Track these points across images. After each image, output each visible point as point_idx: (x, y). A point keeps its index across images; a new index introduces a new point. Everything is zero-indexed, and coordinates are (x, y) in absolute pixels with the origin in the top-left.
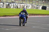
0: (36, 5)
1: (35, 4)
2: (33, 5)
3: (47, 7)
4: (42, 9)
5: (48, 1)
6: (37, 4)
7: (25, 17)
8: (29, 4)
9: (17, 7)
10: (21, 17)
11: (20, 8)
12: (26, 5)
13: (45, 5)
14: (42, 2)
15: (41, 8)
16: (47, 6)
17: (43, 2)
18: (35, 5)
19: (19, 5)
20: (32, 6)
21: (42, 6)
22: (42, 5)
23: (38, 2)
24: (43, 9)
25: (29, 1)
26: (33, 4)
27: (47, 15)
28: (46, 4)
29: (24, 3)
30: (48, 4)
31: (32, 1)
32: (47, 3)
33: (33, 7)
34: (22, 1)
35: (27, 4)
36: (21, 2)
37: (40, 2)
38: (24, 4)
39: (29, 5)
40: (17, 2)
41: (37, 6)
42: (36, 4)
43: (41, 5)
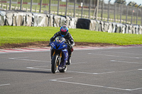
0: (59, 17)
1: (56, 13)
2: (52, 16)
3: (92, 21)
4: (77, 27)
5: (93, 3)
6: (63, 14)
7: (65, 50)
8: (40, 12)
9: (6, 23)
10: (57, 50)
11: (14, 25)
12: (30, 15)
13: (85, 16)
14: (77, 6)
15: (73, 23)
16: (91, 17)
17: (80, 7)
18: (58, 15)
19: (10, 15)
20: (49, 18)
21: (76, 19)
22: (77, 14)
23: (66, 6)
24: (81, 28)
25: (40, 4)
26: (52, 12)
27: (93, 44)
28: (89, 11)
29: (24, 9)
30: (93, 11)
31: (47, 2)
32: (91, 9)
33: (52, 20)
34: (20, 3)
35: (35, 12)
36: (17, 8)
37: (71, 6)
38: (24, 11)
39: (39, 15)
40: (4, 7)
41: (63, 18)
42: (60, 13)
43: (74, 17)
